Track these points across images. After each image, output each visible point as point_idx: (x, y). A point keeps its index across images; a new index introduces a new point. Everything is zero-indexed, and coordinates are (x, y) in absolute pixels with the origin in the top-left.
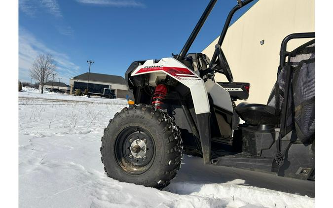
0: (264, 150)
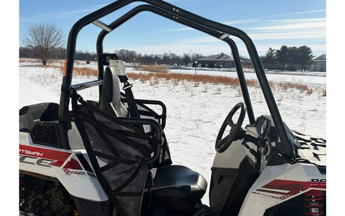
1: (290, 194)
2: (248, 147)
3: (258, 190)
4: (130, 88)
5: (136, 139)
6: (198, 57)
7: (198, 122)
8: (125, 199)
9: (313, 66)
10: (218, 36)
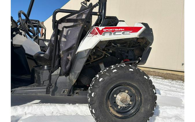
0: (45, 81)
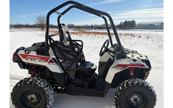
1: (123, 68)
2: (110, 54)
3: (113, 68)
4: (70, 36)
5: (72, 53)
6: (96, 25)
7: (96, 48)
8: (69, 72)
9: (136, 27)
10: (100, 16)
